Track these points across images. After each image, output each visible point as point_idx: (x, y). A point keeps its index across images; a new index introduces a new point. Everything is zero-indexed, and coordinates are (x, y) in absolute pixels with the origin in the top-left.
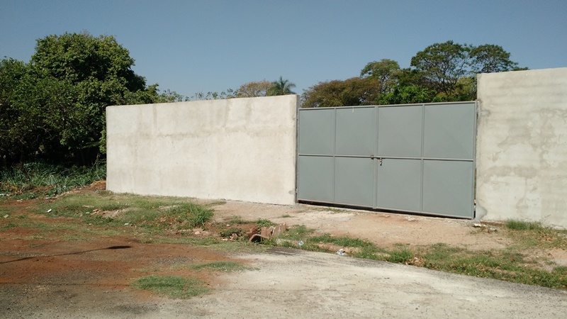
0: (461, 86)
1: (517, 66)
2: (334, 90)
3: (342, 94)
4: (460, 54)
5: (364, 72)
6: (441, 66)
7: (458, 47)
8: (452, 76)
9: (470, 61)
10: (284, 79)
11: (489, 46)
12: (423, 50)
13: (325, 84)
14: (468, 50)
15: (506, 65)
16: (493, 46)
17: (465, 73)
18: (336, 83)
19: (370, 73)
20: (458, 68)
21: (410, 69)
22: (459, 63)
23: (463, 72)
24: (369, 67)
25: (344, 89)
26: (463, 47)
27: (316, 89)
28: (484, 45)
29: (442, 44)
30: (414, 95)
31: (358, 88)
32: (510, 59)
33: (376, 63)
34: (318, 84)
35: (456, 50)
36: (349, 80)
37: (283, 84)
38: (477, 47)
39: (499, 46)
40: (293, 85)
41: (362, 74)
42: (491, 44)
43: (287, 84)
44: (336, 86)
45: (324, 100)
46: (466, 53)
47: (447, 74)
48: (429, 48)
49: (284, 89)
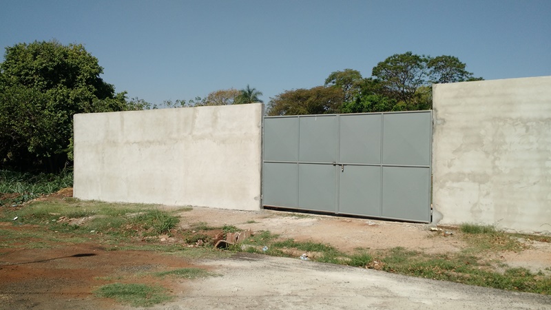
0: (419, 95)
1: (472, 76)
2: (299, 98)
3: (308, 102)
4: (418, 65)
5: (328, 81)
6: (401, 75)
7: (416, 58)
8: (411, 85)
9: (428, 71)
10: (251, 88)
11: (446, 57)
12: (383, 61)
13: (291, 93)
14: (426, 61)
15: (462, 75)
16: (450, 57)
17: (423, 83)
18: (301, 91)
19: (333, 83)
20: (416, 78)
21: (371, 79)
22: (417, 73)
23: (421, 82)
24: (333, 77)
25: (309, 97)
26: (422, 58)
27: (283, 97)
28: (441, 56)
29: (402, 55)
30: (376, 103)
31: (322, 96)
32: (466, 69)
33: (340, 73)
34: (284, 93)
35: (415, 60)
36: (314, 89)
37: (250, 92)
38: (435, 58)
39: (455, 57)
40: (260, 93)
41: (327, 83)
43: (254, 92)
44: (301, 95)
45: (290, 108)
46: (424, 64)
47: (406, 83)
48: (389, 58)
49: (251, 97)
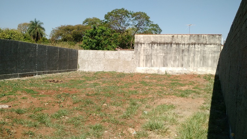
0: (127, 31)
1: (153, 23)
2: (68, 30)
3: (72, 32)
4: (127, 15)
5: (84, 23)
6: (119, 21)
7: (126, 11)
8: (124, 26)
9: (132, 19)
10: (37, 20)
11: (141, 12)
12: (110, 12)
13: (64, 26)
14: (131, 14)
15: (148, 22)
16: (143, 13)
17: (130, 25)
18: (70, 26)
19: (87, 23)
20: (126, 22)
21: (104, 21)
22: (127, 20)
23: (128, 25)
24: (87, 21)
25: (73, 29)
26: (129, 12)
27: (60, 28)
28: (138, 12)
29: (119, 10)
30: (104, 31)
31: (80, 30)
32: (150, 19)
33: (90, 19)
34: (61, 26)
35: (126, 13)
36: (76, 25)
37: (36, 23)
38: (136, 12)
39: (145, 13)
40: (42, 23)
41: (83, 23)
42: (142, 12)
43: (39, 22)
44: (69, 28)
45: (63, 34)
46: (130, 15)
47: (122, 25)
48: (113, 11)
49: (37, 25)
